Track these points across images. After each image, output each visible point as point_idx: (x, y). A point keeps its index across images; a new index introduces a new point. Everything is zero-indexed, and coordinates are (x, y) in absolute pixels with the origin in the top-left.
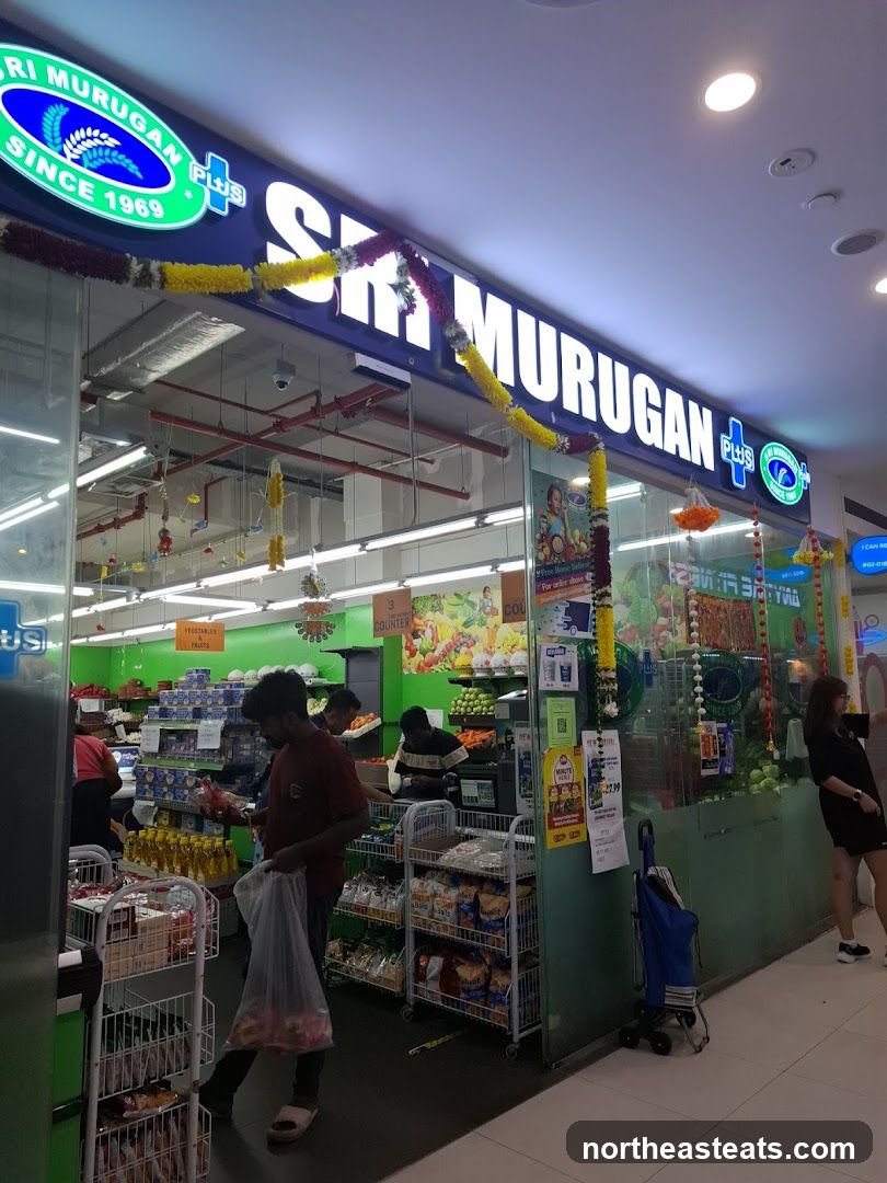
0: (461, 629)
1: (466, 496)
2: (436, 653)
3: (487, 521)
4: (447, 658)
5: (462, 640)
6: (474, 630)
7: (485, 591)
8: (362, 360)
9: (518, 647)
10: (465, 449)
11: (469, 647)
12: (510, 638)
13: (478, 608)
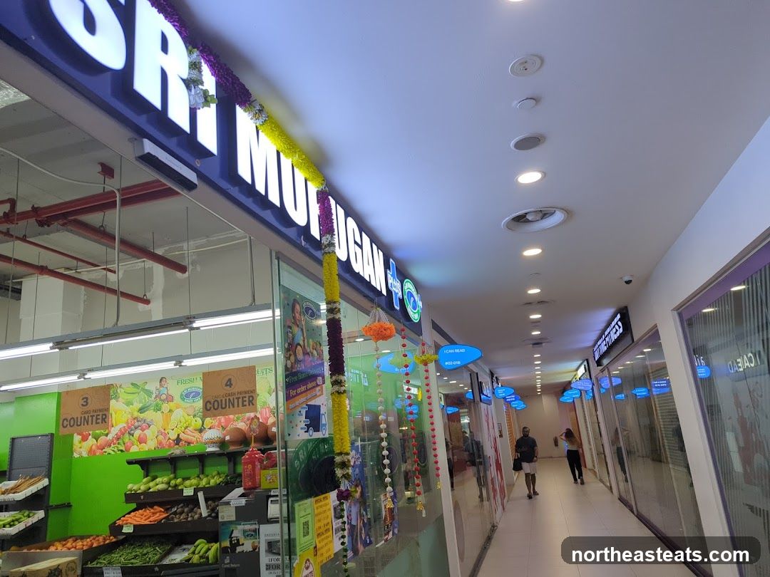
0: (136, 414)
1: (147, 302)
2: (110, 437)
3: (195, 325)
4: (120, 441)
5: (136, 424)
6: (149, 415)
7: (161, 380)
8: (149, 147)
9: (191, 428)
10: (149, 263)
11: (143, 430)
12: (183, 421)
13: (154, 396)
